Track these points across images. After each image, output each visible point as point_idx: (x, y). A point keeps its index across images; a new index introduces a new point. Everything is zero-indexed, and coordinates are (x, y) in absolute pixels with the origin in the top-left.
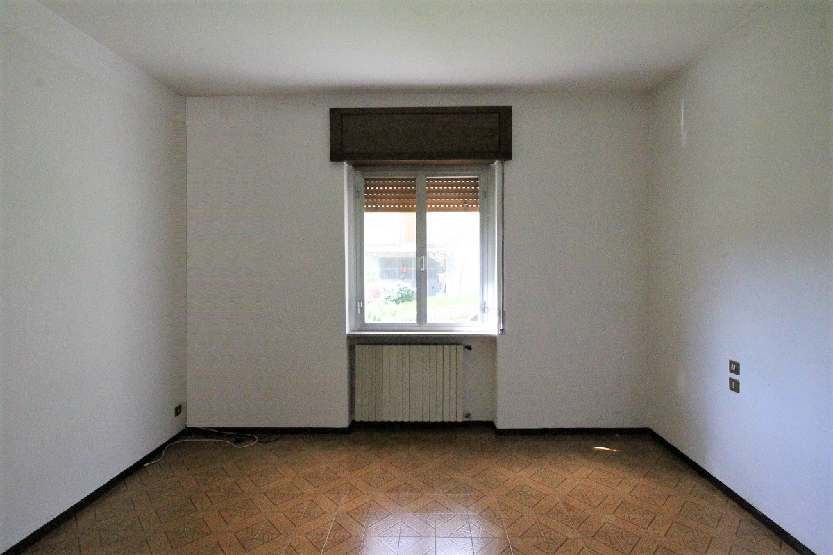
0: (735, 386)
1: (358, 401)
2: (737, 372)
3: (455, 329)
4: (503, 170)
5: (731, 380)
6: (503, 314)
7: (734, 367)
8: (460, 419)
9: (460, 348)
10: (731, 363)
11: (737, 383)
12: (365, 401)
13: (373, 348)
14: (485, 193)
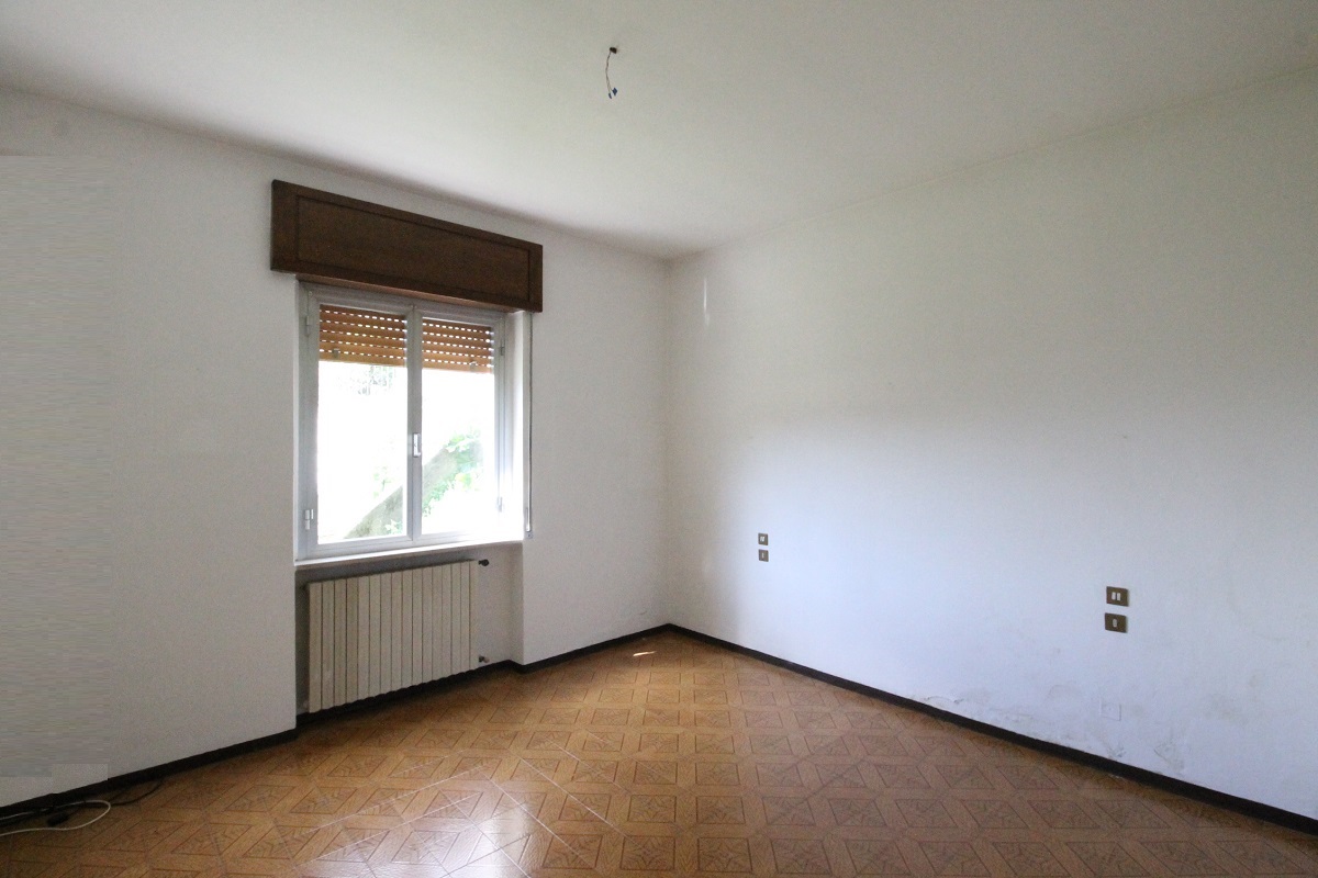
0: (764, 556)
1: (314, 678)
2: (766, 543)
3: (460, 539)
4: (531, 323)
5: (761, 552)
6: (530, 512)
7: (763, 539)
8: (475, 665)
9: (475, 564)
10: (760, 535)
11: (767, 552)
12: (328, 675)
13: (340, 584)
14: (502, 351)
